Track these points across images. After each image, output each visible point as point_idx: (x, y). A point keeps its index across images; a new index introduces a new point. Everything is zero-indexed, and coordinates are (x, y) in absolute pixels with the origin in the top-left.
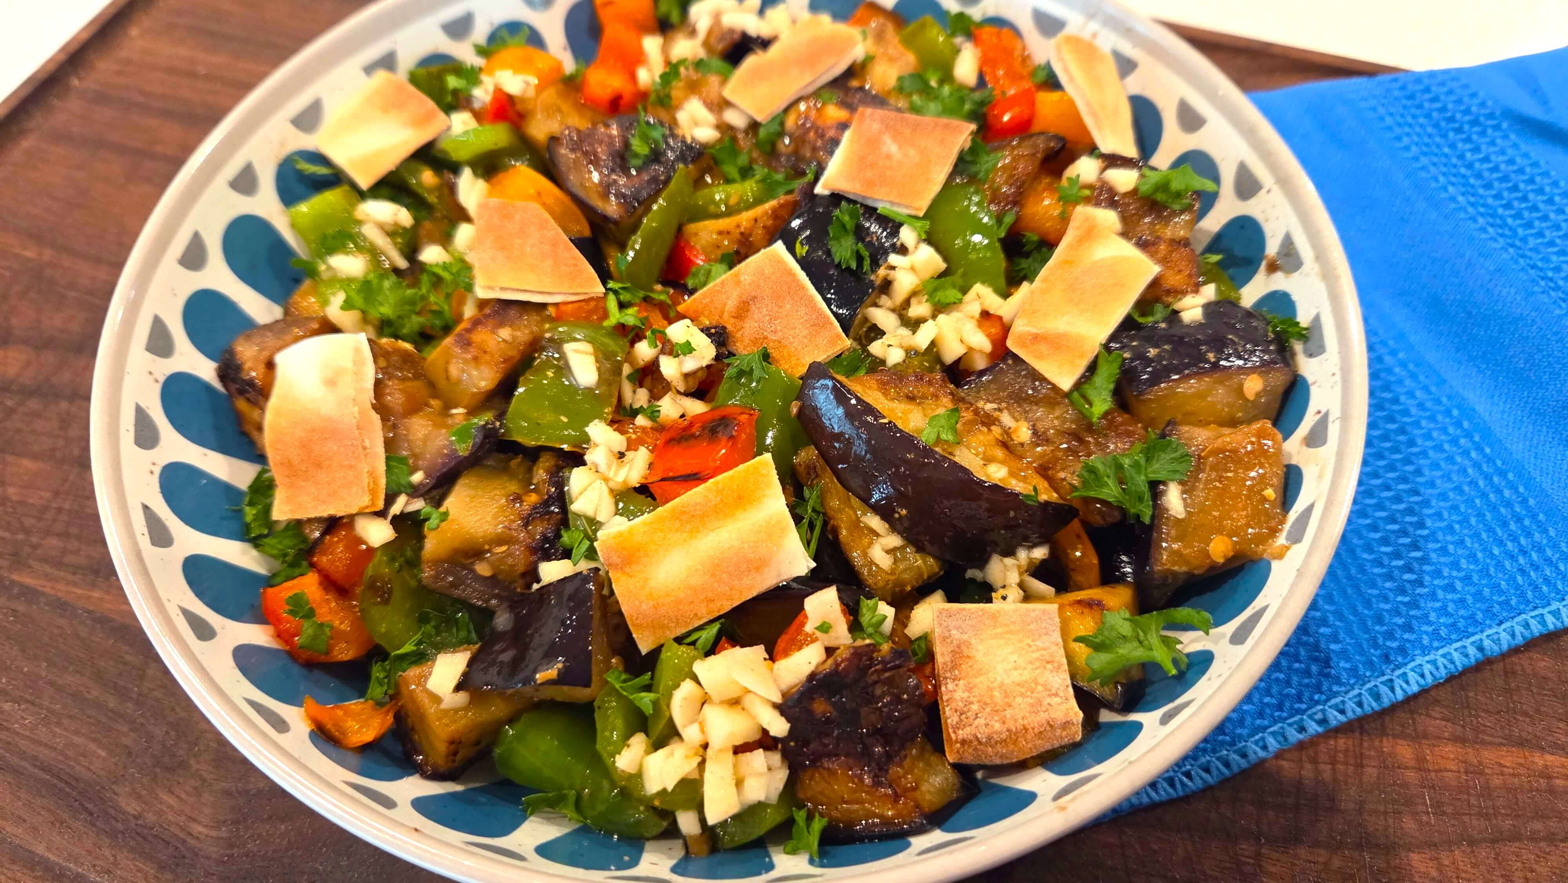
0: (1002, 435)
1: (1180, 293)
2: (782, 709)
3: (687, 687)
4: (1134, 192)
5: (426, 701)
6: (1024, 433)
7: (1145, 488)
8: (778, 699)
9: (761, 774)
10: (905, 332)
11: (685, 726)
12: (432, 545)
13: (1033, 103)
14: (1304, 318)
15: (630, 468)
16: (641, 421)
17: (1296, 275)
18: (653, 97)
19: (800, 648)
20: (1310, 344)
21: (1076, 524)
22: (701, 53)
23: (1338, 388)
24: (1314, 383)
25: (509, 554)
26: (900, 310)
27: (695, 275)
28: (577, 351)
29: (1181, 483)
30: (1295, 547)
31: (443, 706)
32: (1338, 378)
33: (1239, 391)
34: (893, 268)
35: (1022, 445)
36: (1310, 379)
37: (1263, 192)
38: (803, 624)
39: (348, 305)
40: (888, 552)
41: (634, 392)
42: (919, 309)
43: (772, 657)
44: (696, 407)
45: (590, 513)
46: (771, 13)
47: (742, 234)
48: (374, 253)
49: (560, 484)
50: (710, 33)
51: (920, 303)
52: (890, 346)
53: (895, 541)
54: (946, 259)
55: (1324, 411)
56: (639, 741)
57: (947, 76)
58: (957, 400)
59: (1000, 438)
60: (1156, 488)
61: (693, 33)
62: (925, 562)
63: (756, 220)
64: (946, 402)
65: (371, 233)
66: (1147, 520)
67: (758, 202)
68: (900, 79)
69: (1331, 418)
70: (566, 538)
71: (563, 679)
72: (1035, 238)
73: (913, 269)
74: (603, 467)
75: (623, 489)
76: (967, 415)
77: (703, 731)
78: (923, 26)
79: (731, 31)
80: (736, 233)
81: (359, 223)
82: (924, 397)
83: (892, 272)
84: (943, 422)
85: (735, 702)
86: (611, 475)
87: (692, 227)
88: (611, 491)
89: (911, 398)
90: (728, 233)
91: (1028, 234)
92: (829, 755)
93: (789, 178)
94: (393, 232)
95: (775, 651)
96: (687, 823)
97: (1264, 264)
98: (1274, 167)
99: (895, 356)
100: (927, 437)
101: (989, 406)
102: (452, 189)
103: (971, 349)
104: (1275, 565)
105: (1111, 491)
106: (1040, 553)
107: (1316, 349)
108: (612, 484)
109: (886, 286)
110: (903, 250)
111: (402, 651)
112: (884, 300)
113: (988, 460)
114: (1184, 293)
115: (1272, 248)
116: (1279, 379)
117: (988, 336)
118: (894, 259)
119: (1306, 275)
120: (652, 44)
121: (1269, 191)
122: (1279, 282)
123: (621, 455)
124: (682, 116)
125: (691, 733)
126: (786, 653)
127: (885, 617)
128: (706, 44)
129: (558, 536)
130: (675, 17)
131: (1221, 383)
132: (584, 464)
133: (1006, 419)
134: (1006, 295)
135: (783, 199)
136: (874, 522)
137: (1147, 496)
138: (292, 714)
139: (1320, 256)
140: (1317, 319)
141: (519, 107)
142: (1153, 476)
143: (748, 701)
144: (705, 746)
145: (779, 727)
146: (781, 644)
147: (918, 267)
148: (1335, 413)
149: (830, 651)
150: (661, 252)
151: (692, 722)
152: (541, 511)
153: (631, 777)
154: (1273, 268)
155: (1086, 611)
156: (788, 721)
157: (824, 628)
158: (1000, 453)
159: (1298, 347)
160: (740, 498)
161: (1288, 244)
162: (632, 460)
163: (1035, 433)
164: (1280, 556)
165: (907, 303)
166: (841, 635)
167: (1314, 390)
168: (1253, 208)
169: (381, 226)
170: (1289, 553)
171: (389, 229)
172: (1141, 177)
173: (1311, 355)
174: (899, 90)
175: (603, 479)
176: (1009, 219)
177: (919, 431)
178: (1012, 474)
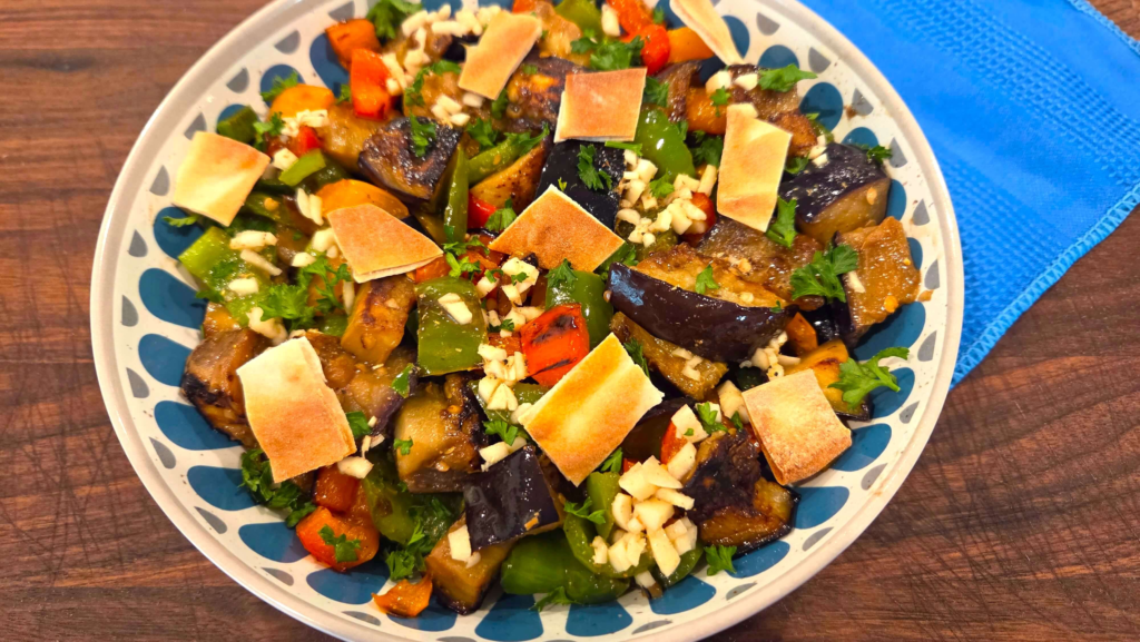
0: (736, 272)
1: (808, 147)
2: (684, 491)
3: (620, 498)
4: (758, 87)
5: (456, 568)
6: (747, 267)
7: (836, 281)
8: (679, 486)
9: (684, 535)
10: (646, 221)
11: (627, 523)
12: (406, 464)
13: (667, 40)
14: (884, 142)
15: (516, 369)
16: (504, 333)
17: (870, 115)
18: (406, 100)
19: (678, 450)
20: (893, 159)
21: (798, 315)
22: (427, 59)
23: (925, 184)
24: (905, 183)
25: (456, 453)
26: (638, 206)
27: (492, 221)
28: (450, 302)
29: (856, 270)
30: (936, 291)
31: (468, 566)
32: (922, 176)
33: (865, 201)
34: (627, 181)
35: (748, 274)
36: (902, 181)
37: (831, 66)
38: (674, 434)
39: (265, 317)
40: (695, 369)
42: (650, 203)
43: (663, 461)
44: (533, 313)
45: (503, 407)
46: (458, 15)
47: (513, 183)
48: (258, 272)
49: (472, 395)
50: (427, 42)
51: (648, 198)
52: (643, 234)
53: (697, 360)
54: (654, 162)
55: (919, 200)
56: (598, 542)
57: (600, 34)
58: (701, 257)
59: (736, 274)
60: (842, 277)
61: (412, 44)
62: (718, 369)
63: (520, 172)
64: (697, 261)
65: (247, 256)
66: (843, 300)
67: (515, 158)
68: (573, 44)
69: (927, 204)
70: (490, 428)
71: (543, 521)
72: (702, 133)
73: (640, 178)
74: (499, 375)
75: (517, 383)
76: (715, 267)
77: (641, 522)
79: (444, 37)
80: (509, 185)
81: (238, 252)
82: (684, 263)
83: (628, 184)
84: (705, 277)
85: (651, 498)
86: (506, 377)
87: (479, 188)
88: (510, 387)
89: (677, 266)
90: (503, 186)
91: (698, 132)
92: (719, 509)
93: (532, 136)
94: (263, 251)
95: (663, 457)
96: (646, 580)
97: (844, 113)
98: (835, 48)
99: (649, 240)
100: (699, 289)
101: (720, 255)
102: (294, 207)
103: (693, 220)
104: (926, 304)
105: (815, 288)
106: (783, 339)
107: (900, 161)
108: (508, 383)
109: (626, 194)
110: (629, 167)
111: (413, 540)
112: (625, 203)
113: (738, 292)
114: (810, 146)
115: (848, 101)
116: (883, 185)
117: (701, 208)
118: (627, 175)
119: (878, 115)
120: (389, 59)
121: (836, 64)
122: (859, 122)
123: (506, 361)
124: (438, 110)
125: (634, 526)
126: (670, 455)
127: (716, 412)
128: (427, 50)
129: (484, 429)
130: (391, 34)
131: (853, 200)
132: (484, 375)
133: (733, 260)
134: (698, 177)
135: (535, 151)
136: (682, 353)
137: (839, 285)
138: (369, 608)
139: (884, 101)
140: (894, 141)
141: (320, 134)
142: (840, 272)
143: (661, 494)
144: (645, 532)
145: (687, 503)
146: (664, 449)
147: (643, 176)
148: (929, 201)
149: (697, 445)
150: (464, 212)
151: (631, 518)
152: (464, 417)
153: (603, 566)
154: (852, 113)
155: (827, 366)
156: (692, 497)
157: (690, 433)
158: (741, 285)
159: (886, 162)
160: (604, 367)
161: (858, 95)
162: (514, 363)
163: (753, 263)
164: (927, 297)
165: (640, 200)
166: (700, 433)
167: (906, 188)
168: (826, 77)
169: (253, 250)
170: (934, 296)
171: (258, 250)
172: (760, 77)
173: (897, 166)
174: (576, 52)
175: (502, 381)
176: (684, 126)
177: (693, 287)
178: (755, 296)
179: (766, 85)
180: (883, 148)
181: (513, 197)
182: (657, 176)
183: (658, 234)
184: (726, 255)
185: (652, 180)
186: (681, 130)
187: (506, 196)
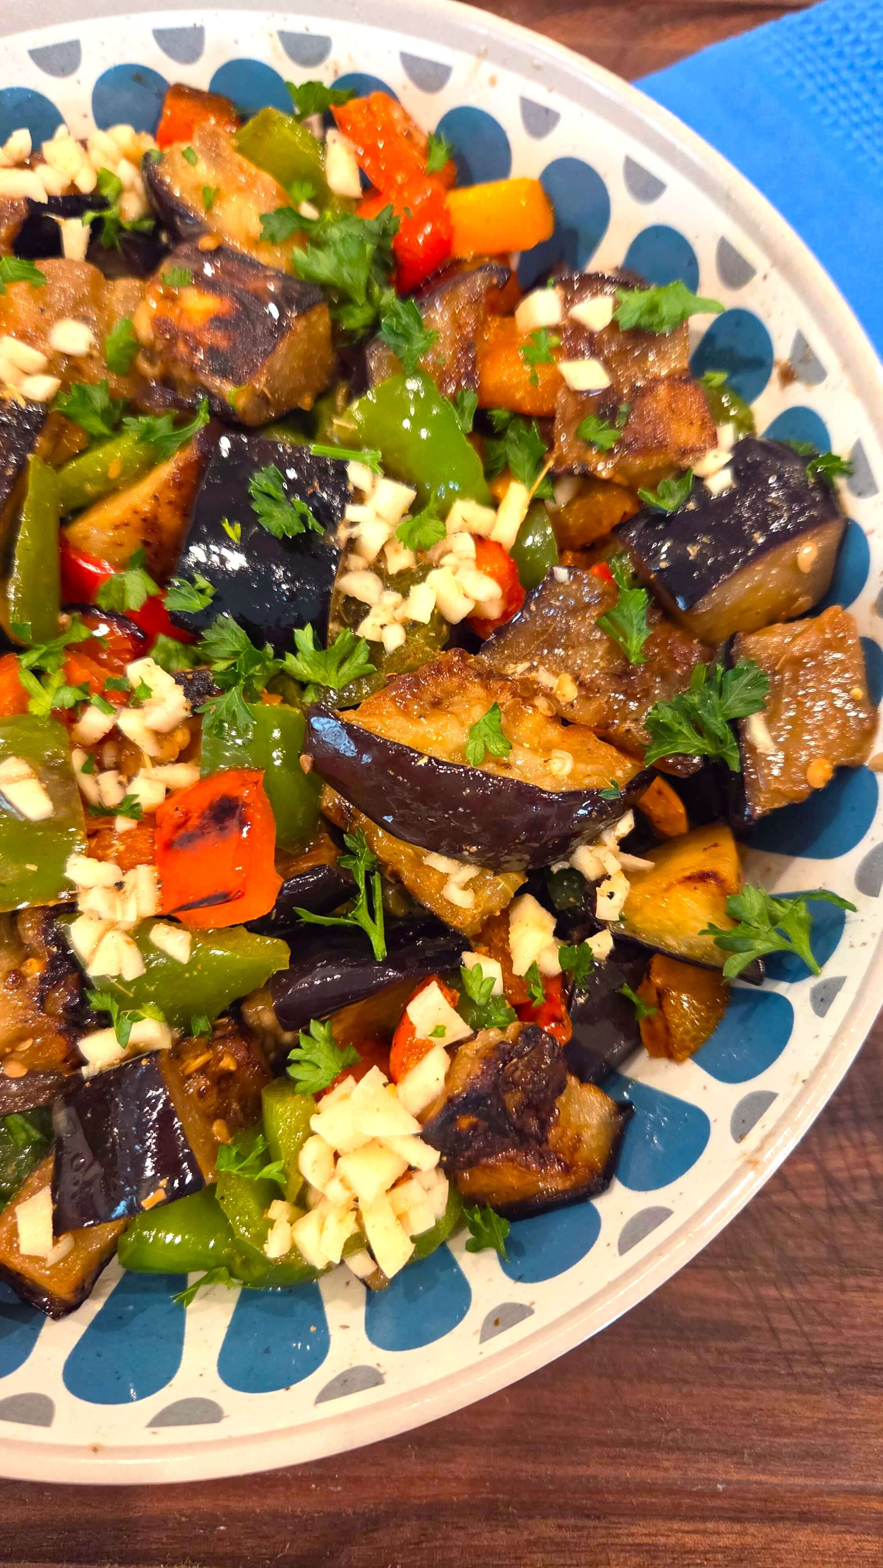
0: (550, 708)
1: (698, 452)
2: (425, 1137)
3: (311, 1147)
4: (614, 325)
5: (29, 1268)
6: (569, 691)
7: (726, 730)
8: (415, 1128)
9: (423, 1202)
10: (392, 597)
11: (324, 1185)
13: (445, 215)
14: (841, 447)
15: (137, 898)
16: (122, 823)
17: (821, 386)
19: (418, 1061)
20: (856, 479)
21: (658, 781)
24: (872, 532)
25: (36, 1048)
26: (377, 567)
27: (106, 594)
28: (11, 778)
29: (765, 711)
31: (51, 1262)
33: (794, 565)
34: (353, 524)
35: (572, 706)
36: (864, 526)
37: (757, 279)
38: (413, 1033)
40: (465, 888)
41: (97, 782)
42: (401, 560)
43: (392, 1077)
44: (184, 776)
45: (114, 970)
46: (48, 148)
47: (144, 520)
49: (62, 941)
51: (397, 551)
52: (382, 627)
53: (469, 872)
54: (409, 483)
56: (279, 1209)
58: (487, 676)
59: (549, 714)
60: (737, 726)
62: (507, 881)
63: (155, 497)
64: (476, 690)
66: (737, 765)
67: (149, 465)
68: (263, 218)
70: (97, 1002)
72: (504, 413)
73: (381, 515)
74: (106, 913)
75: (139, 923)
76: (506, 699)
77: (347, 1187)
78: (267, 123)
80: (136, 522)
82: (449, 694)
83: (355, 528)
84: (485, 730)
85: (368, 1147)
86: (119, 917)
87: (79, 527)
88: (127, 932)
89: (436, 704)
90: (127, 525)
91: (496, 413)
92: (486, 1156)
93: (176, 422)
95: (391, 1069)
96: (360, 1266)
97: (775, 373)
98: (767, 245)
99: (393, 639)
100: (473, 755)
101: (522, 667)
103: (478, 603)
104: (880, 779)
105: (691, 745)
106: (626, 825)
107: (866, 487)
108: (124, 926)
109: (352, 544)
110: (358, 497)
112: (355, 561)
113: (547, 749)
114: (702, 450)
115: (782, 351)
116: (831, 533)
117: (491, 574)
118: (352, 512)
119: (835, 388)
121: (765, 277)
122: (801, 395)
123: (120, 885)
125: (335, 1192)
126: (405, 1069)
127: (493, 980)
129: (85, 1002)
131: (772, 565)
132: (80, 913)
133: (545, 677)
134: (494, 504)
135: (181, 457)
136: (440, 862)
137: (730, 736)
139: (848, 364)
140: (858, 448)
142: (732, 714)
143: (384, 1139)
144: (356, 1200)
145: (426, 1156)
146: (394, 1056)
147: (383, 513)
149: (452, 1049)
150: (51, 578)
151: (332, 1176)
152: (50, 981)
154: (788, 377)
155: (699, 885)
156: (436, 1146)
157: (439, 1031)
158: (556, 734)
159: (841, 482)
161: (801, 344)
162: (135, 885)
163: (581, 685)
164: (881, 766)
165: (382, 556)
166: (459, 1028)
167: (874, 543)
168: (748, 298)
172: (617, 304)
173: (860, 494)
174: (271, 239)
175: (112, 926)
176: (470, 401)
177: (461, 750)
178: (577, 758)
179: (628, 321)
180: (838, 459)
181: (146, 543)
182: (415, 508)
183: (411, 626)
184: (532, 668)
185: (404, 515)
186: (462, 414)
187: (132, 542)
